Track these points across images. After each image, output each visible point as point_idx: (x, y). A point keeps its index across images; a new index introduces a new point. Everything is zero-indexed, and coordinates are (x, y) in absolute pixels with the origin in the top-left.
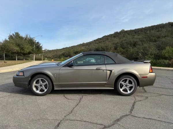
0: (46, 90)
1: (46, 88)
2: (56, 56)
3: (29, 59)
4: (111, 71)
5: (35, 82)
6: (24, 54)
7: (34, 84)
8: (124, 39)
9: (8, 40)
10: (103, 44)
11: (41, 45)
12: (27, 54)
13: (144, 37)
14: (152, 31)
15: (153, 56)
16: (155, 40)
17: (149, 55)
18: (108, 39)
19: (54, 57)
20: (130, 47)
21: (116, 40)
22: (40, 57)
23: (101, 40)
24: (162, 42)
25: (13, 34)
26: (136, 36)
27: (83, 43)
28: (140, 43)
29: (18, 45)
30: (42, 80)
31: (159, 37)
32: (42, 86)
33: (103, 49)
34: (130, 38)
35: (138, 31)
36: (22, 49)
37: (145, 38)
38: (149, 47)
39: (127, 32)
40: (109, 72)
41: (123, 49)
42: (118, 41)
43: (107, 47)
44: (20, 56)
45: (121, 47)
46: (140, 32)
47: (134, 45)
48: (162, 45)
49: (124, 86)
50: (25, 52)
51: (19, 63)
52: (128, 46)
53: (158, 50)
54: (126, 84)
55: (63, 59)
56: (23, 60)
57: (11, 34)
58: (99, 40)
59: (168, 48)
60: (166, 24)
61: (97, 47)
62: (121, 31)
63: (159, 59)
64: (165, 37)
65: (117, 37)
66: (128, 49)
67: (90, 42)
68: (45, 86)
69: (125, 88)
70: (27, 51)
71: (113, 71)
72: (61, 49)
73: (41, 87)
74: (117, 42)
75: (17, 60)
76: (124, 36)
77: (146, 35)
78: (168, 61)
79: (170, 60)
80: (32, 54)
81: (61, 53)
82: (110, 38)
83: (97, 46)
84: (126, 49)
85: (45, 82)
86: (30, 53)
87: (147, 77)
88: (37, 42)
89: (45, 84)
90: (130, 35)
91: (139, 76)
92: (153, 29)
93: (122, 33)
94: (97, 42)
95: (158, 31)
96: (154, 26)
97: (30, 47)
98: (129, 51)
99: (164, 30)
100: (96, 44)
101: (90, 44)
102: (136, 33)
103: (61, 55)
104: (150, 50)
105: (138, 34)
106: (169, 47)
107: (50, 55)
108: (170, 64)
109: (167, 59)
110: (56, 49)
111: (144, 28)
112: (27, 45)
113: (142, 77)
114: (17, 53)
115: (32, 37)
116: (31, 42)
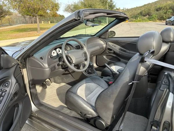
2: (133, 16)
19: (131, 17)
55: (140, 19)
72: (141, 7)
81: (139, 11)
103: (138, 14)
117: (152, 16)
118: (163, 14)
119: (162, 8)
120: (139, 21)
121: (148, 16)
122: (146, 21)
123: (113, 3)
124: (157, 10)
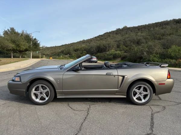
0: (47, 99)
1: (47, 96)
2: (55, 54)
3: (26, 57)
4: (124, 77)
5: (34, 89)
6: (21, 52)
7: (33, 91)
8: (127, 36)
9: (3, 36)
10: (104, 42)
11: (38, 42)
12: (23, 51)
13: (148, 34)
14: (156, 28)
15: (158, 55)
16: (159, 37)
17: (154, 55)
18: (110, 36)
19: (53, 54)
20: (133, 45)
21: (119, 37)
22: (38, 55)
23: (102, 36)
24: (168, 40)
25: (8, 30)
26: (139, 34)
27: (84, 40)
28: (144, 41)
29: (14, 42)
30: (42, 87)
31: (163, 35)
32: (42, 93)
33: (105, 46)
34: (133, 36)
35: (141, 28)
36: (18, 46)
37: (150, 35)
38: (155, 46)
39: (129, 28)
40: (121, 78)
41: (126, 47)
42: (121, 39)
43: (109, 45)
44: (15, 53)
45: (124, 45)
46: (143, 29)
47: (138, 43)
48: (167, 44)
49: (138, 93)
50: (21, 49)
51: (15, 62)
52: (132, 43)
53: (164, 48)
54: (140, 91)
55: (62, 57)
56: (19, 58)
57: (6, 30)
58: (101, 37)
59: (174, 47)
60: (171, 20)
61: (98, 45)
62: (123, 28)
63: (164, 59)
64: (170, 34)
65: (119, 34)
66: (131, 47)
67: (90, 39)
68: (46, 93)
69: (139, 96)
70: (23, 48)
71: (126, 76)
72: (60, 46)
73: (42, 95)
74: (119, 39)
75: (12, 57)
76: (126, 33)
77: (150, 32)
78: (174, 61)
79: (176, 60)
80: (29, 51)
81: (60, 50)
82: (111, 35)
83: (98, 43)
84: (129, 47)
85: (46, 89)
86: (26, 50)
87: (164, 84)
88: (34, 38)
89: (45, 91)
90: (133, 32)
91: (156, 82)
92: (157, 26)
93: (125, 30)
94: (98, 39)
95: (162, 29)
96: (158, 23)
97: (27, 44)
98: (133, 50)
99: (169, 27)
100: (97, 42)
101: (91, 41)
102: (139, 30)
103: (60, 53)
104: (156, 49)
105: (141, 31)
106: (176, 46)
107: (48, 52)
108: (177, 64)
109: (173, 58)
110: (54, 46)
111: (148, 25)
112: (24, 41)
113: (159, 84)
114: (13, 50)
115: (28, 33)
116: (27, 38)
117: (72, 55)
118: (80, 54)
119: (78, 49)
120: (62, 59)
121: (68, 55)
122: (68, 59)
123: (37, 42)
124: (75, 51)
